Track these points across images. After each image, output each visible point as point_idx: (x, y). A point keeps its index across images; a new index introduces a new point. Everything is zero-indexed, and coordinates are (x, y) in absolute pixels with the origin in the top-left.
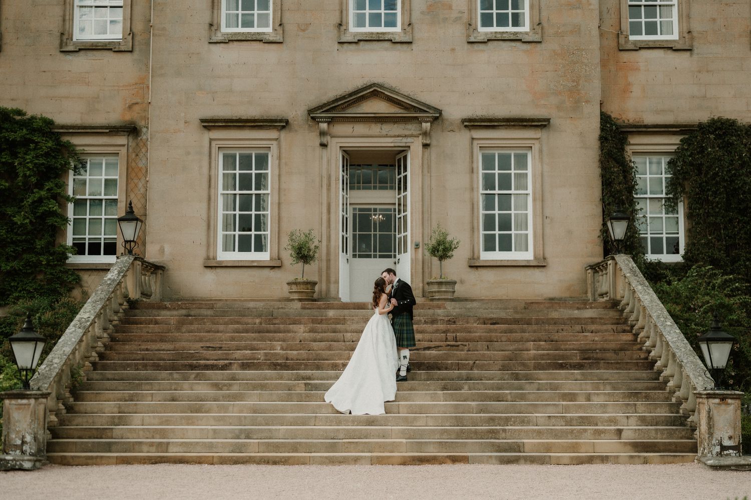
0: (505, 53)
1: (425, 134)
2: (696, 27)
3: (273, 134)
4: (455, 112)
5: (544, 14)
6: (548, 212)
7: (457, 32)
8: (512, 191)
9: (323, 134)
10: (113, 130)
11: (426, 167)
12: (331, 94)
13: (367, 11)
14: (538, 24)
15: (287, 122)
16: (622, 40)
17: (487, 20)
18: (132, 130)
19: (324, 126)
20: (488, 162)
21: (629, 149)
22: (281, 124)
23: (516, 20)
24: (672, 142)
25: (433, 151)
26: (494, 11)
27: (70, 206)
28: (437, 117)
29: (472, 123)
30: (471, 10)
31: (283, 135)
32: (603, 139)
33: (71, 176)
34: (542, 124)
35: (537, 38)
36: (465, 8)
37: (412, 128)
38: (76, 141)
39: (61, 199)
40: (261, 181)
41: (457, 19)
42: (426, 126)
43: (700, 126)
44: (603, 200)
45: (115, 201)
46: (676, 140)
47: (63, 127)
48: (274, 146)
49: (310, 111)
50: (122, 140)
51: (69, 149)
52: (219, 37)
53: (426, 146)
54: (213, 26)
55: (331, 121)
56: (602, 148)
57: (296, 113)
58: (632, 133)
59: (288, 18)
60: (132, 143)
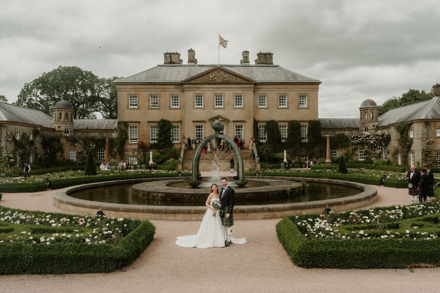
0: (239, 110)
1: (227, 123)
2: (269, 105)
3: (204, 123)
4: (231, 120)
5: (245, 104)
6: (245, 135)
7: (231, 107)
8: (240, 132)
9: (211, 123)
10: (178, 122)
11: (227, 128)
12: (212, 117)
13: (218, 103)
14: (244, 106)
15: (206, 121)
16: (257, 107)
17: (236, 105)
18: (181, 122)
19: (211, 122)
20: (236, 127)
21: (258, 125)
22: (204, 122)
23: (241, 105)
24: (264, 124)
25: (228, 126)
26: (238, 103)
27: (171, 134)
28: (229, 121)
29: (234, 121)
30: (234, 103)
31: (205, 123)
32: (254, 124)
33: (171, 129)
34: (244, 122)
35: (244, 108)
36: (233, 103)
37: (225, 122)
38: (172, 124)
39: (171, 133)
40: (202, 130)
41: (232, 105)
42: (227, 122)
43: (269, 121)
44: (253, 133)
45: (178, 133)
46: (266, 123)
47: (171, 121)
48: (204, 125)
49: (209, 120)
50: (179, 123)
51: (171, 125)
52: (195, 108)
53: (227, 125)
54: (194, 106)
55: (212, 121)
56: (253, 125)
57: (207, 120)
58: (259, 122)
59: (205, 105)
60: (181, 124)
